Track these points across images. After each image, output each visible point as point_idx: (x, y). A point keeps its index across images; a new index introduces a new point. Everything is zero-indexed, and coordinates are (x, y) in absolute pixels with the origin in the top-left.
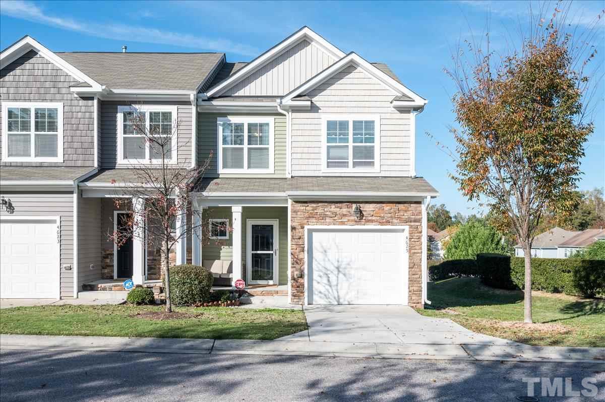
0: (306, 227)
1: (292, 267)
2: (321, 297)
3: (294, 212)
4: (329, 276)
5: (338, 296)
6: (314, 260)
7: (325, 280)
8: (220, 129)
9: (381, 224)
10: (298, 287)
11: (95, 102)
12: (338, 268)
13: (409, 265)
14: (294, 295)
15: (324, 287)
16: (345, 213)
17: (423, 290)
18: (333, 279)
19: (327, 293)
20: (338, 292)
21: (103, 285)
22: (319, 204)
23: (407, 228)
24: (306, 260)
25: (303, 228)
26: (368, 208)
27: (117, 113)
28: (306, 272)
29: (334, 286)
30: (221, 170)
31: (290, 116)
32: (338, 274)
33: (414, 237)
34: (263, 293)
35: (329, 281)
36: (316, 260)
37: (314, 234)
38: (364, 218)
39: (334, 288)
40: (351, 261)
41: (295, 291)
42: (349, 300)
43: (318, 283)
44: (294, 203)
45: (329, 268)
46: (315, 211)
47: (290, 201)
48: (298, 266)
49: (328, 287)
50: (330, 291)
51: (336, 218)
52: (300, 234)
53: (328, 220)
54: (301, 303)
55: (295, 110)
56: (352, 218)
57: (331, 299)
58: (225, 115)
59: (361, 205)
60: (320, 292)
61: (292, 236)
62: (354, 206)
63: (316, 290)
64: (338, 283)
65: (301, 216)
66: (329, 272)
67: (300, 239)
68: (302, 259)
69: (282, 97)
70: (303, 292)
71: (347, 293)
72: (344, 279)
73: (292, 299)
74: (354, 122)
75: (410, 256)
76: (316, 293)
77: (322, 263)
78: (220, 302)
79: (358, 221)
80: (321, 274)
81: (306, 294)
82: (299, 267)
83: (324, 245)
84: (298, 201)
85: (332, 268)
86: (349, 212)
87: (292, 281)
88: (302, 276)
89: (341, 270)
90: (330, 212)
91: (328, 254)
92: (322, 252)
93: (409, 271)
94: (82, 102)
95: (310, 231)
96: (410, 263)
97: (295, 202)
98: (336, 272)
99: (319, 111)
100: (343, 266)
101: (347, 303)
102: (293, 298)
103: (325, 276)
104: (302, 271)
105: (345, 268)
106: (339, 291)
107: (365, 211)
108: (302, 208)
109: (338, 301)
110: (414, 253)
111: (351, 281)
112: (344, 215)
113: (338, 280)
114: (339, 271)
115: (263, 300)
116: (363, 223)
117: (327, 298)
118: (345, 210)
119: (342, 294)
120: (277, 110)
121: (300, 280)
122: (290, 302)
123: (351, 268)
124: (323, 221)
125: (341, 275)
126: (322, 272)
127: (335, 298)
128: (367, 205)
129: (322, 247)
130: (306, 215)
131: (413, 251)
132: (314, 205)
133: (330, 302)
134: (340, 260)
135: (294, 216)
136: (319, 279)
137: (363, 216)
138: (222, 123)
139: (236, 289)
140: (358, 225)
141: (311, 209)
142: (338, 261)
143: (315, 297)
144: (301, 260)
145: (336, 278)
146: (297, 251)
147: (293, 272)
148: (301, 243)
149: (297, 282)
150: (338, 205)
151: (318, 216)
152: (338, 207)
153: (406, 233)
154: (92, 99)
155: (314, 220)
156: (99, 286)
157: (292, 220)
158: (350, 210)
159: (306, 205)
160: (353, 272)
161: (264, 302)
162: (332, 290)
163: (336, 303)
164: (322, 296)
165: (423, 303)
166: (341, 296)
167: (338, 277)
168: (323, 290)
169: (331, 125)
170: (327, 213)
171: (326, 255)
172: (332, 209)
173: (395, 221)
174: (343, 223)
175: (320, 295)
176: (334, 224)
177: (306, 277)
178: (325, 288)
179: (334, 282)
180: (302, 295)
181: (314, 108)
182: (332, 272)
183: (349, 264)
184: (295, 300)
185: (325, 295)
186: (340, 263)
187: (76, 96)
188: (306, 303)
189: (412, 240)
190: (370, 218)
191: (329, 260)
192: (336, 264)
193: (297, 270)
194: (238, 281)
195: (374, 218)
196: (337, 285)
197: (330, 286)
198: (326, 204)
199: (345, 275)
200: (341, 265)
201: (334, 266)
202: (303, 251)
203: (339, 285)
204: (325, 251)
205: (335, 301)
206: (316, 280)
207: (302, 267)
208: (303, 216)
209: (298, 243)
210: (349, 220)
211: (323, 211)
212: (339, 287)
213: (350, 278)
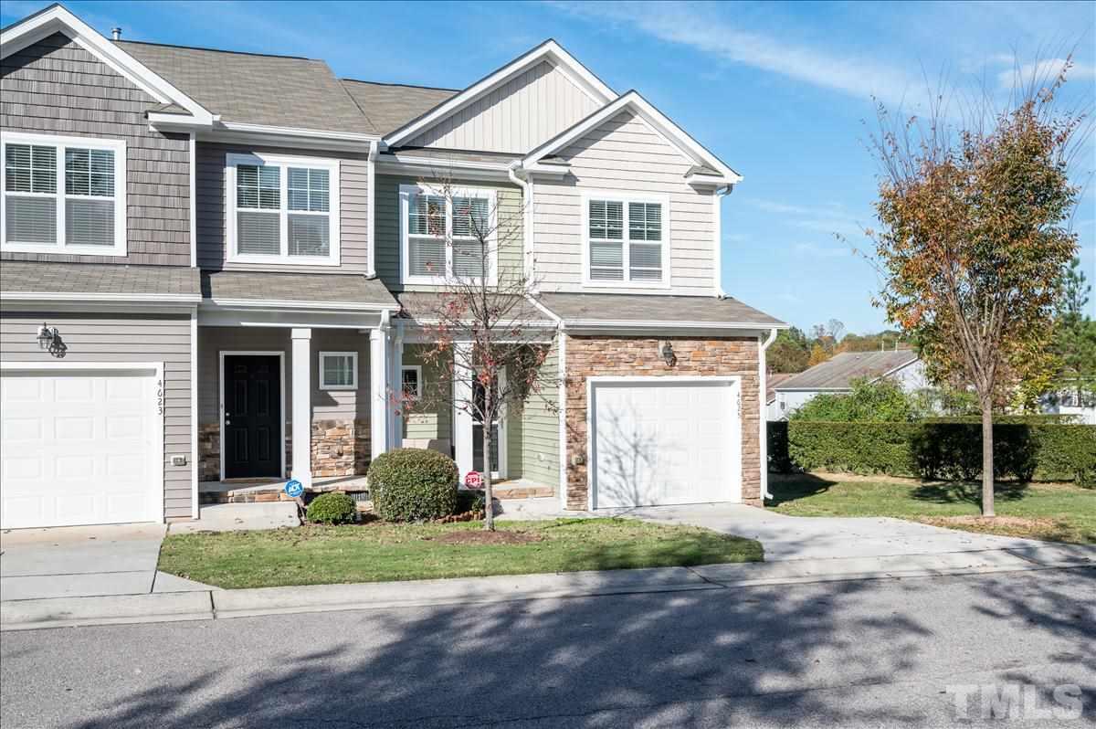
0: (590, 379)
1: (568, 448)
2: (609, 496)
3: (571, 353)
4: (622, 460)
5: (636, 493)
6: (598, 433)
7: (615, 468)
8: (405, 205)
9: (702, 372)
10: (578, 480)
11: (192, 143)
12: (635, 447)
13: (743, 438)
14: (572, 495)
15: (615, 478)
16: (648, 355)
17: (762, 477)
18: (628, 464)
19: (618, 489)
20: (635, 486)
21: (237, 492)
22: (609, 341)
23: (737, 379)
24: (589, 434)
25: (584, 380)
26: (682, 348)
27: (225, 166)
28: (589, 454)
29: (630, 476)
30: (407, 280)
31: (529, 188)
32: (636, 456)
33: (749, 394)
34: (513, 493)
35: (621, 468)
36: (602, 434)
37: (598, 390)
38: (677, 364)
39: (630, 480)
40: (655, 434)
41: (574, 488)
42: (653, 498)
43: (605, 472)
44: (569, 338)
45: (620, 447)
46: (603, 352)
47: (563, 335)
48: (577, 446)
49: (620, 479)
50: (624, 485)
51: (635, 364)
52: (580, 392)
53: (623, 367)
54: (582, 507)
55: (539, 178)
56: (659, 364)
57: (626, 498)
58: (412, 180)
59: (672, 343)
60: (609, 488)
61: (568, 395)
62: (662, 344)
63: (603, 484)
64: (635, 472)
65: (580, 361)
66: (621, 454)
67: (579, 398)
68: (583, 432)
70: (585, 489)
71: (649, 488)
72: (646, 464)
73: (568, 501)
74: (632, 205)
75: (743, 424)
76: (603, 489)
77: (611, 439)
79: (668, 368)
80: (610, 457)
81: (590, 492)
82: (579, 446)
83: (614, 407)
84: (576, 335)
86: (654, 353)
87: (569, 471)
88: (584, 463)
89: (639, 449)
90: (626, 353)
91: (619, 423)
92: (611, 421)
93: (743, 448)
94: (165, 143)
95: (595, 386)
96: (743, 434)
97: (571, 336)
98: (632, 453)
99: (577, 183)
100: (643, 443)
101: (649, 504)
102: (571, 499)
103: (616, 460)
104: (583, 453)
105: (646, 446)
106: (638, 484)
107: (678, 352)
108: (583, 347)
109: (636, 502)
110: (750, 419)
111: (655, 467)
112: (648, 359)
113: (635, 467)
114: (637, 452)
115: (521, 506)
116: (676, 372)
117: (619, 497)
118: (648, 351)
119: (642, 488)
120: (508, 177)
121: (581, 469)
122: (566, 507)
123: (656, 446)
124: (615, 369)
125: (640, 458)
126: (610, 453)
127: (631, 496)
128: (680, 343)
129: (611, 412)
130: (590, 359)
131: (747, 416)
132: (601, 342)
133: (624, 504)
134: (638, 433)
135: (572, 360)
136: (606, 466)
137: (675, 360)
138: (407, 194)
139: (467, 488)
140: (667, 374)
141: (597, 348)
142: (635, 435)
143: (601, 496)
144: (582, 434)
145: (633, 463)
146: (576, 420)
147: (568, 456)
148: (582, 407)
149: (577, 472)
150: (638, 342)
151: (608, 361)
152: (637, 346)
153: (737, 387)
154: (185, 137)
155: (602, 368)
156: (230, 493)
157: (566, 368)
158: (656, 350)
159: (590, 341)
160: (658, 452)
161: (522, 509)
162: (626, 482)
163: (633, 505)
164: (612, 493)
165: (762, 498)
166: (641, 494)
167: (635, 461)
168: (612, 483)
169: (596, 208)
170: (622, 356)
171: (617, 426)
172: (629, 350)
173: (721, 368)
174: (645, 372)
175: (608, 492)
176: (633, 374)
177: (590, 464)
178: (616, 481)
179: (629, 471)
180: (584, 493)
181: (569, 179)
182: (626, 454)
183: (651, 440)
184: (573, 503)
185: (616, 493)
186: (638, 438)
187: (152, 129)
188: (590, 509)
189: (747, 398)
190: (686, 364)
191: (621, 433)
192: (632, 440)
193: (575, 452)
194: (470, 474)
195: (691, 364)
196: (634, 475)
197: (624, 476)
198: (620, 341)
199: (646, 457)
200: (640, 440)
201: (629, 443)
202: (585, 419)
203: (638, 475)
204: (616, 419)
205: (631, 501)
206: (601, 468)
207: (584, 447)
208: (584, 361)
209: (577, 407)
210: (654, 368)
211: (615, 352)
212: (637, 479)
213: (654, 462)
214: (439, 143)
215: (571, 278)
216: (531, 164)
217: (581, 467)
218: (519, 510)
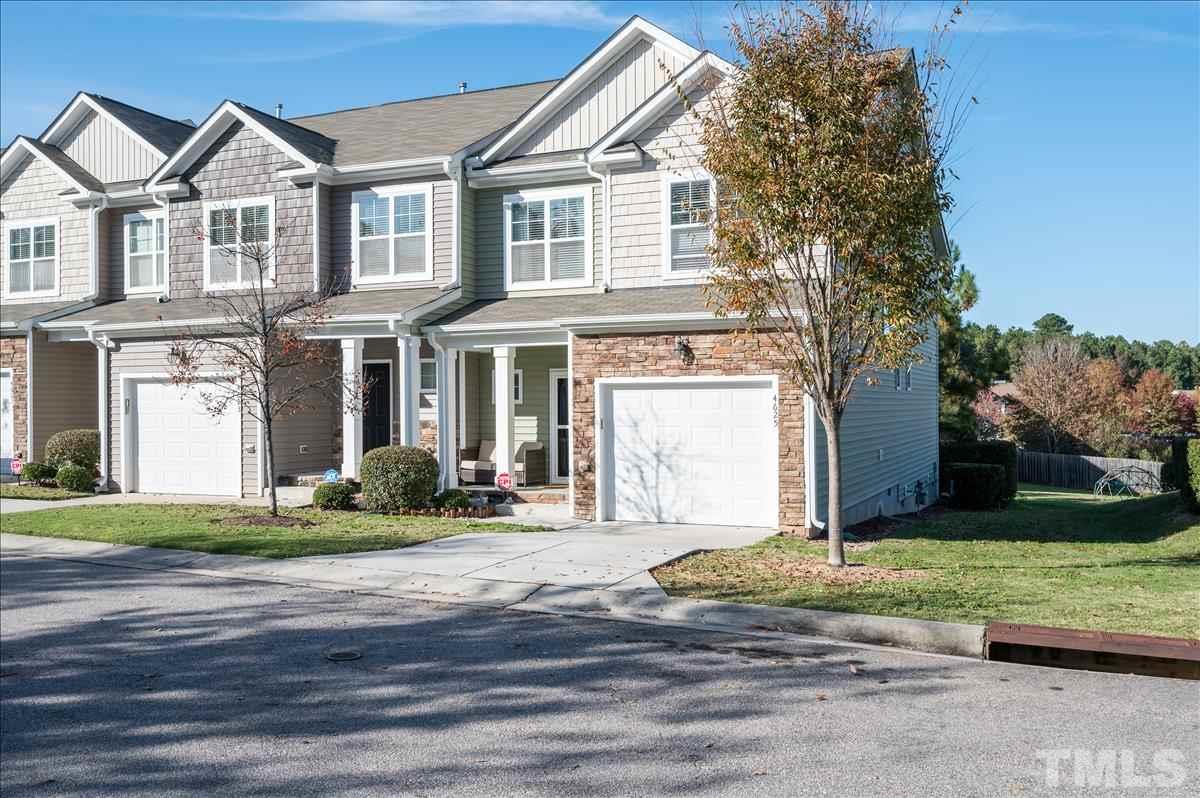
0: (598, 381)
1: (575, 453)
2: (628, 508)
3: (578, 354)
4: (643, 469)
5: (659, 508)
6: (616, 440)
7: (635, 477)
8: (508, 214)
9: (727, 371)
10: (586, 488)
11: (315, 189)
12: (657, 455)
13: (780, 451)
14: (578, 503)
15: (635, 489)
16: (662, 354)
17: (807, 500)
18: (649, 474)
19: (638, 500)
20: (658, 500)
21: (304, 478)
22: (619, 339)
23: (774, 379)
24: (598, 439)
25: (591, 382)
26: (702, 344)
27: (350, 203)
28: (598, 461)
29: (652, 487)
30: (511, 286)
31: (606, 179)
32: (658, 466)
33: (788, 397)
34: (542, 497)
35: (642, 479)
36: (620, 440)
37: (616, 393)
38: (695, 362)
39: (652, 492)
40: (679, 443)
41: (580, 496)
42: (678, 515)
43: (625, 481)
44: (577, 338)
45: (641, 455)
46: (612, 352)
47: (571, 335)
48: (585, 452)
49: (640, 490)
50: (646, 498)
51: (646, 363)
52: (587, 394)
53: (633, 367)
54: (589, 517)
55: (617, 169)
56: (674, 362)
57: (647, 512)
58: (514, 189)
59: (691, 338)
60: (628, 499)
61: (575, 398)
62: (677, 339)
63: (622, 494)
64: (657, 483)
65: (588, 362)
66: (642, 463)
67: (587, 401)
68: (590, 438)
69: (586, 151)
70: (594, 499)
71: (674, 502)
72: (669, 475)
73: (575, 509)
75: (781, 434)
76: (621, 499)
77: (630, 445)
79: (684, 367)
80: (630, 466)
81: (599, 501)
82: (587, 452)
83: (633, 412)
84: (583, 335)
85: (648, 455)
86: (669, 350)
87: (576, 477)
88: (590, 469)
89: (662, 458)
90: (636, 352)
91: (639, 428)
92: (631, 427)
93: (780, 463)
94: (297, 192)
95: (608, 390)
96: (780, 447)
97: (577, 335)
98: (654, 463)
99: (658, 167)
100: (666, 452)
101: (674, 520)
102: (578, 507)
103: (636, 469)
104: (591, 460)
105: (670, 456)
106: (660, 498)
107: (697, 349)
108: (590, 347)
109: (659, 517)
110: (790, 428)
111: (682, 478)
112: (662, 358)
113: (657, 477)
114: (659, 461)
115: (531, 510)
116: (694, 371)
117: (639, 510)
118: (662, 349)
119: (665, 504)
120: (587, 173)
121: (589, 476)
122: (572, 515)
123: (681, 455)
124: (624, 369)
125: (663, 469)
126: (630, 461)
127: (653, 511)
128: (701, 337)
129: (630, 415)
130: (597, 359)
131: (786, 424)
132: (610, 341)
133: (644, 518)
134: (661, 441)
135: (579, 361)
136: (625, 475)
137: (693, 358)
138: (510, 204)
139: (498, 490)
140: (685, 374)
141: (605, 348)
142: (658, 443)
143: (619, 507)
144: (589, 440)
145: (654, 472)
146: (583, 424)
147: (576, 462)
148: (589, 410)
149: (584, 479)
150: (651, 339)
151: (617, 360)
152: (649, 344)
153: (775, 390)
154: (310, 185)
155: (610, 368)
156: (299, 478)
157: (574, 369)
158: (670, 347)
159: (597, 340)
160: (683, 462)
162: (648, 495)
163: (654, 520)
164: (631, 505)
165: (808, 526)
166: (664, 509)
167: (657, 472)
168: (632, 494)
169: (677, 191)
170: (634, 355)
171: (637, 431)
172: (640, 348)
173: (752, 366)
174: (659, 372)
175: (627, 503)
176: (644, 375)
177: (598, 471)
178: (637, 493)
179: (651, 483)
180: (591, 502)
181: (648, 163)
182: (647, 463)
183: (676, 449)
184: (581, 512)
185: (636, 505)
186: (660, 446)
187: (291, 183)
188: (599, 517)
189: (785, 402)
190: (706, 362)
191: (641, 439)
192: (654, 448)
193: (583, 458)
194: (502, 475)
195: (713, 362)
196: (656, 487)
197: (645, 488)
198: (629, 338)
199: (669, 468)
200: (662, 449)
201: (650, 450)
202: (593, 424)
203: (660, 486)
204: (636, 424)
205: (653, 516)
206: (620, 477)
207: (592, 453)
208: (591, 361)
209: (584, 410)
210: (668, 367)
211: (624, 351)
212: (660, 491)
213: (680, 474)
214: (539, 149)
215: (650, 271)
216: (597, 156)
217: (589, 474)
218: (528, 513)
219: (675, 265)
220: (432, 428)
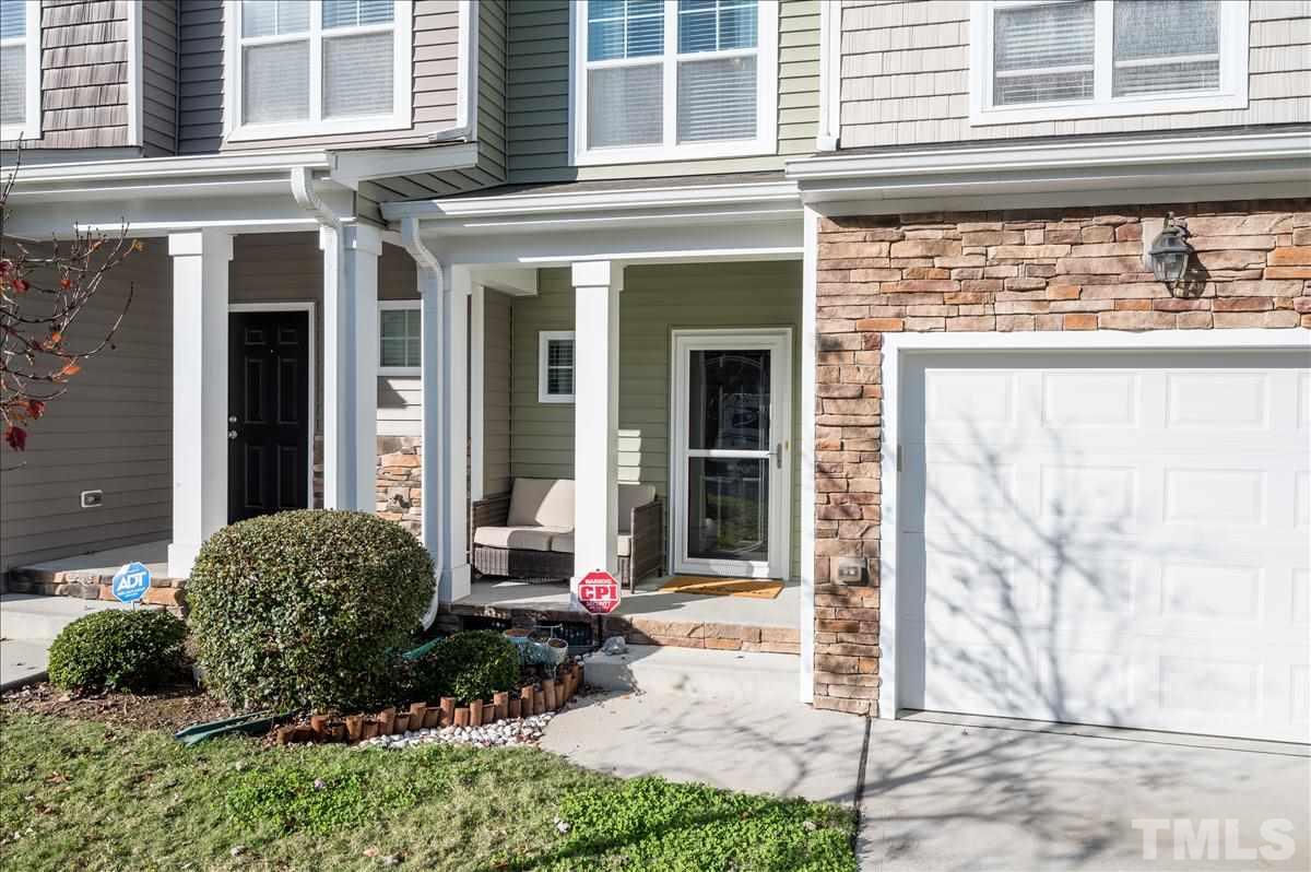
0: (893, 343)
1: (820, 534)
2: (964, 679)
3: (836, 268)
4: (1012, 579)
5: (1058, 682)
6: (930, 501)
7: (987, 599)
8: (580, 4)
9: (1310, 315)
10: (849, 629)
12: (1057, 544)
14: (828, 668)
15: (984, 630)
16: (1098, 267)
18: (1031, 592)
19: (995, 662)
20: (1054, 661)
22: (960, 227)
24: (889, 498)
25: (874, 345)
26: (1234, 238)
28: (889, 556)
29: (1037, 629)
30: (583, 155)
32: (1057, 572)
34: (699, 632)
35: (1007, 603)
36: (943, 501)
37: (935, 379)
38: (1210, 290)
39: (1035, 641)
40: (1128, 513)
41: (834, 648)
42: (1118, 707)
43: (954, 609)
44: (832, 226)
45: (1006, 542)
46: (938, 262)
47: (812, 220)
48: (850, 531)
49: (1002, 633)
50: (1014, 650)
51: (1049, 294)
52: (861, 377)
53: (1005, 305)
54: (861, 707)
56: (1140, 291)
57: (1018, 692)
59: (1192, 223)
60: (963, 656)
61: (824, 385)
62: (1152, 228)
63: (943, 642)
64: (1054, 619)
65: (864, 289)
66: (1010, 562)
67: (860, 396)
68: (868, 495)
70: (874, 658)
71: (1105, 671)
72: (1093, 596)
73: (818, 684)
76: (945, 657)
77: (976, 517)
78: (444, 703)
79: (1172, 304)
80: (971, 568)
81: (888, 664)
82: (857, 533)
83: (985, 427)
84: (853, 218)
85: (1026, 541)
86: (1123, 259)
87: (823, 600)
88: (867, 578)
89: (1070, 552)
90: (1017, 262)
91: (1002, 471)
92: (977, 465)
95: (914, 364)
97: (835, 220)
98: (1047, 563)
100: (1085, 535)
101: (1103, 719)
102: (827, 679)
103: (991, 578)
104: (869, 554)
105: (1096, 546)
106: (1063, 657)
107: (1218, 252)
108: (873, 249)
109: (1057, 707)
111: (1131, 608)
112: (1101, 279)
113: (1055, 602)
114: (1062, 559)
115: (686, 678)
116: (1202, 316)
117: (997, 687)
118: (1097, 253)
119: (1076, 672)
121: (863, 598)
122: (810, 698)
123: (1131, 547)
124: (978, 309)
125: (1073, 582)
126: (973, 557)
127: (1038, 688)
128: (1231, 223)
129: (976, 436)
130: (894, 282)
132: (935, 233)
133: (1013, 707)
134: (1069, 506)
136: (956, 592)
137: (1203, 277)
139: (583, 609)
140: (1172, 325)
141: (919, 251)
142: (1059, 511)
143: (932, 676)
144: (865, 499)
145: (1045, 592)
146: (846, 456)
147: (822, 558)
148: (866, 420)
149: (845, 602)
150: (1063, 226)
151: (956, 286)
152: (1058, 241)
156: (58, 577)
157: (820, 309)
158: (1129, 249)
159: (893, 232)
160: (1135, 565)
161: (688, 686)
162: (1026, 650)
164: (974, 672)
166: (1072, 686)
167: (1054, 588)
168: (976, 645)
170: (1003, 271)
171: (995, 477)
172: (1029, 251)
174: (1086, 319)
175: (961, 666)
176: (1038, 326)
177: (889, 585)
178: (991, 639)
180: (866, 666)
182: (1024, 562)
183: (1115, 527)
184: (833, 691)
185: (989, 672)
186: (1066, 520)
188: (888, 706)
190: (1245, 290)
191: (1007, 498)
192: (1047, 524)
193: (844, 549)
194: (591, 576)
195: (1266, 289)
196: (1051, 628)
197: (1016, 629)
198: (997, 226)
199: (1093, 579)
200: (1074, 526)
201: (1035, 528)
202: (876, 456)
203: (1064, 627)
204: (992, 460)
205: (1040, 702)
206: (935, 595)
207: (872, 534)
208: (875, 288)
209: (852, 420)
210: (1119, 305)
211: (980, 261)
212: (1063, 640)
213: (1126, 596)
215: (937, 107)
217: (862, 592)
218: (680, 687)
219: (1007, 92)
220: (406, 453)
